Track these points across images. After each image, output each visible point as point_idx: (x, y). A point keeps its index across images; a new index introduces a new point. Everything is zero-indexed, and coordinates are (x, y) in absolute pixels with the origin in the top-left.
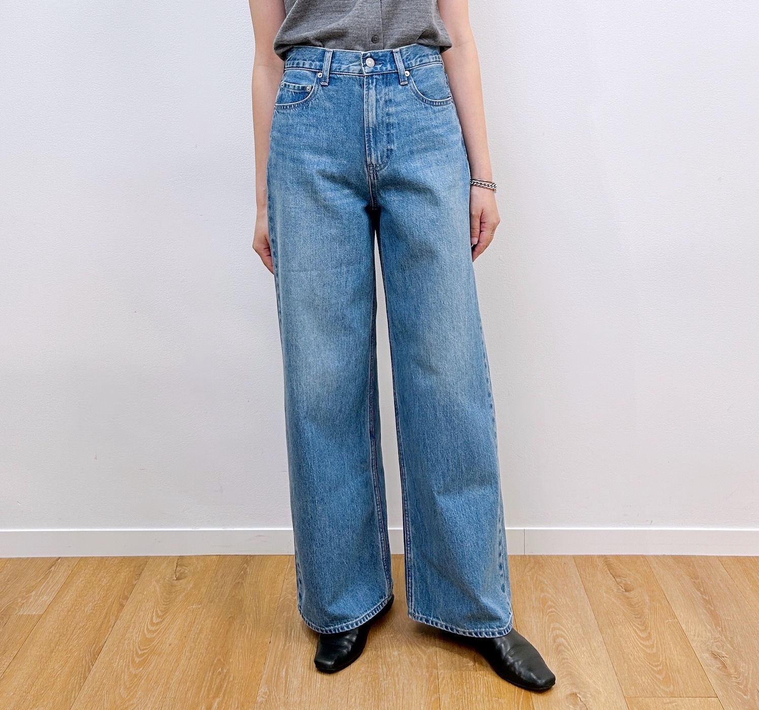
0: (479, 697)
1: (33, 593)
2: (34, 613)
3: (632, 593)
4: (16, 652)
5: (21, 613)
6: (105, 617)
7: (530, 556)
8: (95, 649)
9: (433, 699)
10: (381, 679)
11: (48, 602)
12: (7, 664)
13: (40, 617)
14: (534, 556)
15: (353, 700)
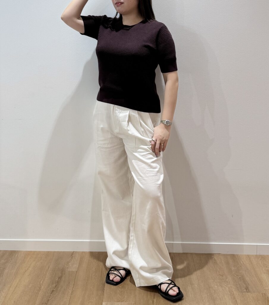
0: (250, 300)
1: (70, 263)
2: (74, 270)
4: (74, 283)
5: (69, 270)
6: (101, 272)
7: (259, 255)
8: (103, 283)
9: (234, 301)
10: (213, 294)
11: (77, 267)
12: (72, 287)
13: (77, 272)
14: (261, 255)
15: (205, 300)
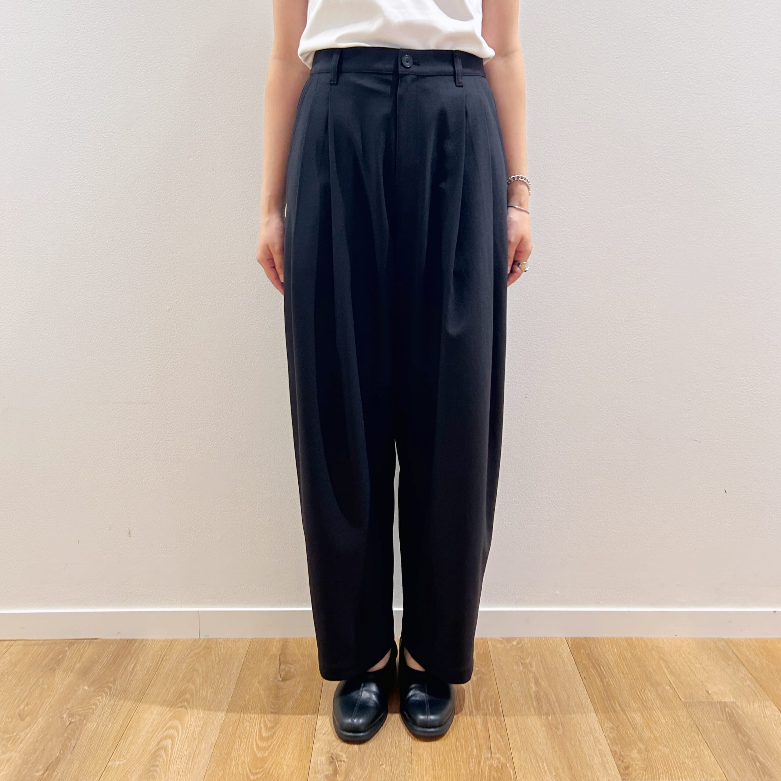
3: (288, 682)
